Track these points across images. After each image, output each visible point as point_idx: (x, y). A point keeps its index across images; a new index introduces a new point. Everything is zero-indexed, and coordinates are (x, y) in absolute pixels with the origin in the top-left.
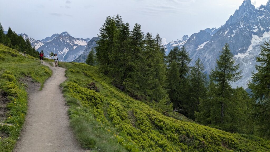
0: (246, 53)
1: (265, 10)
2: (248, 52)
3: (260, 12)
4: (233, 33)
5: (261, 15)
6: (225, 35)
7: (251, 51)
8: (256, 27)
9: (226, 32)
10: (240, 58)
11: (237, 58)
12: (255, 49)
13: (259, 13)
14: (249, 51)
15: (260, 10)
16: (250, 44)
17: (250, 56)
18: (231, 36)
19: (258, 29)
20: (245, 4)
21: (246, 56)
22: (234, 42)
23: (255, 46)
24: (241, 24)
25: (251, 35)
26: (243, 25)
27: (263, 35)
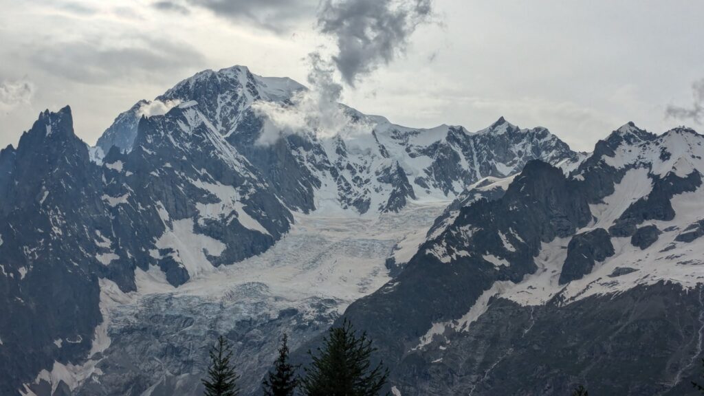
0: (86, 365)
1: (128, 174)
2: (93, 359)
3: (108, 179)
4: (24, 262)
5: (115, 191)
7: (106, 352)
8: (107, 243)
10: (68, 387)
11: (54, 388)
12: (123, 345)
13: (104, 179)
14: (98, 356)
15: (109, 166)
16: (99, 319)
17: (113, 376)
18: (18, 275)
19: (117, 253)
20: (49, 130)
21: (90, 379)
22: (32, 306)
23: (122, 331)
24: (54, 220)
25: (95, 281)
26: (63, 228)
27: (137, 283)
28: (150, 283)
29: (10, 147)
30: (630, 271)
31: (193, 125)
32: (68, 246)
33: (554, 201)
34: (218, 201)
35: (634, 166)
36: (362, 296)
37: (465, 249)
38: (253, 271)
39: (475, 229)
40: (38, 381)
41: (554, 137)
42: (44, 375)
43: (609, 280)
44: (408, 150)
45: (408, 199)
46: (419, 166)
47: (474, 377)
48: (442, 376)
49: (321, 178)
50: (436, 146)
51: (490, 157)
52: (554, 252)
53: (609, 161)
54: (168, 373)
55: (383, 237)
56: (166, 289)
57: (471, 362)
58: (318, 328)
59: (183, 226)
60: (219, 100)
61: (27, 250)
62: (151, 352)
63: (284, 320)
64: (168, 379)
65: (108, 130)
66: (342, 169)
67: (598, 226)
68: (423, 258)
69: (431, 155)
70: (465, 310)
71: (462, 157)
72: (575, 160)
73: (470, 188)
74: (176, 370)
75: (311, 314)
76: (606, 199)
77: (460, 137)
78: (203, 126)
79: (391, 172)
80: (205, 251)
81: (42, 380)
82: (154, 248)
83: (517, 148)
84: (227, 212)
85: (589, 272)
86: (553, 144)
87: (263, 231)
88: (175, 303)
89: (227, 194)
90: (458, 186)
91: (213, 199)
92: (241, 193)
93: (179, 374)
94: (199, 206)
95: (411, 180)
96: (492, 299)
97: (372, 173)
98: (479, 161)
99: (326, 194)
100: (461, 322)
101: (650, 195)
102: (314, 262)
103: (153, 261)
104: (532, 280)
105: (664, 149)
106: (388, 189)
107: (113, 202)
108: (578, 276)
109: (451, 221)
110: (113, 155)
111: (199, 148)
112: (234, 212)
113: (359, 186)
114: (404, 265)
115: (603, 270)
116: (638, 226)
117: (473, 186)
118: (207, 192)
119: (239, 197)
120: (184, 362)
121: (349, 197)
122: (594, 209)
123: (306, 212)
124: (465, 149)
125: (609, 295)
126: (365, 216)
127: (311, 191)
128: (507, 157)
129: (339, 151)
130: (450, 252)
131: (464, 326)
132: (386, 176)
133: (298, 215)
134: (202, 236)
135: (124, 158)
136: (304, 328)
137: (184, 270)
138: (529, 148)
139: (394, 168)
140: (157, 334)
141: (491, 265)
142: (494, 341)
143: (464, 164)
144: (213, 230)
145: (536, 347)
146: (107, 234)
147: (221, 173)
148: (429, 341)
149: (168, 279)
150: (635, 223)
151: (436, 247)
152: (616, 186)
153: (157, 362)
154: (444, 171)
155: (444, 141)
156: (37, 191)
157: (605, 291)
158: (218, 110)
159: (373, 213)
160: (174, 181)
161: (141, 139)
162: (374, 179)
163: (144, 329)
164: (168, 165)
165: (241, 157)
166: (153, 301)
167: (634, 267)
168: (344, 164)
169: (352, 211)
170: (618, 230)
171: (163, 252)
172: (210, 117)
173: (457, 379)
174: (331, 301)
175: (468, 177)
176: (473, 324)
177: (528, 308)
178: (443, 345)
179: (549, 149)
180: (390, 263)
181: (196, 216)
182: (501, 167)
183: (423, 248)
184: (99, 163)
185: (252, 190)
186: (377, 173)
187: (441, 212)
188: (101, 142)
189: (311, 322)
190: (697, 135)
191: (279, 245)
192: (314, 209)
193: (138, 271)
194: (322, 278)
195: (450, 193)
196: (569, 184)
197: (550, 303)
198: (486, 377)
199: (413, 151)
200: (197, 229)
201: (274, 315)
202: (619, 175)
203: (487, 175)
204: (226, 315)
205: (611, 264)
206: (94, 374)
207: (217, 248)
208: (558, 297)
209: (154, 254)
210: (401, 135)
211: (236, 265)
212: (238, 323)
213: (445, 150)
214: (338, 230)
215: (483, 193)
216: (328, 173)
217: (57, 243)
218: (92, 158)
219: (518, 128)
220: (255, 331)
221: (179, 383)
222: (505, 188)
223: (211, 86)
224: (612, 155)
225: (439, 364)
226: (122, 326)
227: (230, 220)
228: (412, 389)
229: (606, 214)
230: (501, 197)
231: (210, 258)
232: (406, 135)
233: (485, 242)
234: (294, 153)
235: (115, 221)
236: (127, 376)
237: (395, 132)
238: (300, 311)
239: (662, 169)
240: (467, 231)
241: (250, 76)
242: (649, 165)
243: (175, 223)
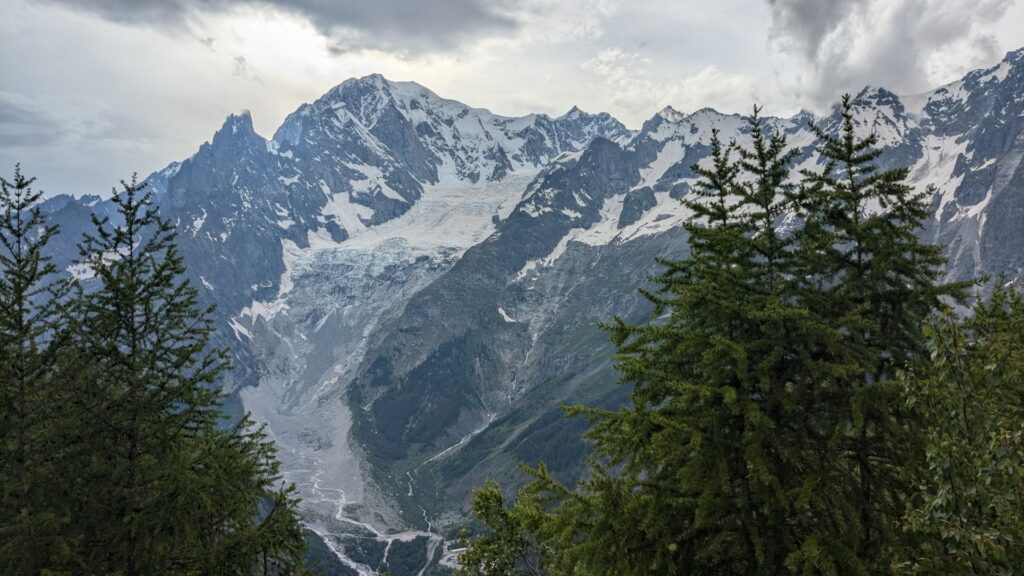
0: (276, 302)
1: (297, 160)
2: (282, 297)
3: (283, 165)
4: (223, 229)
5: (289, 173)
6: (198, 232)
7: (291, 292)
8: (285, 213)
9: (198, 223)
10: (264, 319)
11: (254, 320)
12: (303, 287)
13: (279, 165)
14: (285, 295)
15: (282, 155)
16: (284, 269)
17: (295, 311)
18: (220, 239)
19: (293, 219)
20: (235, 129)
21: (280, 312)
22: (233, 261)
23: (301, 277)
24: (244, 197)
25: (278, 241)
26: (251, 203)
27: (310, 241)
28: (320, 241)
29: (207, 143)
30: (669, 216)
31: (344, 121)
32: (255, 216)
33: (613, 168)
34: (366, 178)
35: (671, 139)
36: (475, 244)
37: (549, 206)
38: (395, 228)
39: (556, 191)
40: (242, 315)
41: (614, 120)
42: (246, 311)
43: (654, 224)
44: (506, 134)
45: (508, 171)
46: (514, 146)
47: (557, 299)
48: (534, 299)
49: (442, 158)
50: (527, 130)
51: (567, 137)
52: (613, 206)
53: (653, 136)
54: (337, 305)
55: (491, 200)
56: (331, 245)
57: (555, 288)
58: (444, 269)
59: (342, 197)
60: (362, 101)
61: (226, 221)
62: (324, 291)
63: (420, 264)
64: (338, 309)
65: (280, 128)
66: (457, 150)
67: (646, 185)
68: (518, 215)
69: (523, 137)
70: (549, 250)
71: (547, 137)
72: (629, 136)
73: (552, 161)
74: (343, 303)
75: (439, 259)
76: (651, 165)
77: (545, 123)
78: (351, 121)
79: (494, 151)
80: (359, 216)
81: (245, 315)
82: (321, 215)
83: (587, 129)
84: (373, 187)
85: (639, 219)
86: (614, 125)
87: (402, 199)
88: (339, 255)
89: (372, 172)
90: (544, 159)
91: (362, 177)
92: (383, 172)
93: (345, 306)
94: (352, 182)
95: (509, 157)
96: (569, 242)
97: (480, 152)
98: (560, 140)
99: (447, 169)
100: (547, 259)
101: (683, 160)
102: (440, 221)
103: (321, 225)
104: (597, 227)
105: (693, 125)
106: (493, 164)
107: (288, 182)
108: (631, 223)
109: (538, 186)
110: (284, 147)
111: (349, 139)
112: (378, 186)
113: (471, 163)
114: (506, 220)
115: (649, 217)
116: (674, 184)
117: (555, 159)
118: (358, 172)
119: (381, 174)
120: (348, 297)
121: (464, 171)
122: (642, 171)
123: (433, 184)
124: (548, 131)
125: (653, 235)
126: (476, 185)
127: (435, 168)
128: (579, 136)
129: (454, 137)
130: (538, 209)
131: (550, 262)
132: (491, 155)
133: (427, 186)
134: (356, 205)
135: (293, 148)
136: (434, 269)
137: (344, 231)
138: (596, 128)
139: (496, 148)
140: (327, 278)
141: (568, 217)
142: (571, 272)
143: (548, 143)
144: (363, 200)
145: (601, 275)
146: (285, 205)
147: (366, 156)
148: (524, 275)
149: (333, 238)
150: (672, 181)
151: (528, 205)
152: (659, 154)
153: (329, 298)
154: (534, 149)
155: (532, 126)
156: (230, 176)
157: (650, 232)
158: (362, 109)
159: (482, 182)
160: (332, 165)
161: (305, 133)
162: (482, 157)
163: (318, 275)
164: (327, 152)
165: (381, 144)
166: (322, 254)
167: (671, 213)
168: (459, 146)
169: (467, 182)
170: (660, 188)
171: (328, 218)
172: (357, 115)
173: (545, 301)
174: (453, 249)
175: (551, 152)
176: (556, 260)
177: (595, 247)
178: (535, 276)
179: (610, 129)
180: (495, 219)
181: (350, 190)
182: (576, 144)
183: (518, 206)
184: (275, 152)
185: (391, 169)
186: (484, 153)
187: (531, 180)
188: (275, 137)
189: (439, 265)
190: (718, 113)
191: (413, 209)
192: (438, 181)
193: (310, 232)
194: (446, 233)
195: (539, 165)
196: (625, 155)
197: (611, 243)
198: (566, 298)
199: (510, 135)
200: (352, 200)
201: (412, 261)
202: (660, 146)
203: (566, 150)
204: (376, 262)
205: (655, 212)
206: (283, 309)
207: (368, 213)
208: (617, 238)
209: (321, 219)
210: (500, 123)
211: (383, 225)
212: (386, 268)
213: (534, 133)
214: (456, 196)
215: (562, 164)
216: (447, 153)
217: (248, 214)
218: (270, 149)
219: (587, 114)
220: (399, 273)
221: (346, 312)
222: (578, 159)
223: (356, 90)
224: (656, 131)
225: (532, 290)
226: (301, 273)
227: (375, 193)
228: (513, 309)
229: (651, 176)
230: (574, 166)
231: (363, 221)
232: (504, 122)
233: (563, 200)
234: (421, 140)
235: (290, 196)
236: (307, 309)
237: (496, 121)
238: (431, 257)
239: (692, 140)
240: (550, 193)
241: (385, 81)
242: (682, 138)
243: (335, 196)
